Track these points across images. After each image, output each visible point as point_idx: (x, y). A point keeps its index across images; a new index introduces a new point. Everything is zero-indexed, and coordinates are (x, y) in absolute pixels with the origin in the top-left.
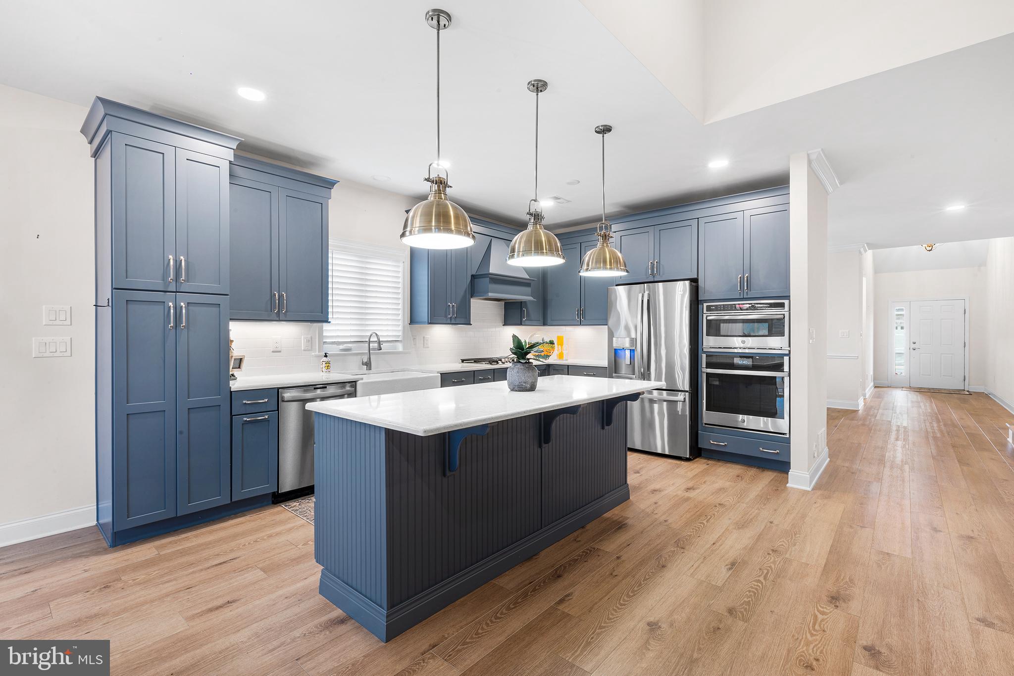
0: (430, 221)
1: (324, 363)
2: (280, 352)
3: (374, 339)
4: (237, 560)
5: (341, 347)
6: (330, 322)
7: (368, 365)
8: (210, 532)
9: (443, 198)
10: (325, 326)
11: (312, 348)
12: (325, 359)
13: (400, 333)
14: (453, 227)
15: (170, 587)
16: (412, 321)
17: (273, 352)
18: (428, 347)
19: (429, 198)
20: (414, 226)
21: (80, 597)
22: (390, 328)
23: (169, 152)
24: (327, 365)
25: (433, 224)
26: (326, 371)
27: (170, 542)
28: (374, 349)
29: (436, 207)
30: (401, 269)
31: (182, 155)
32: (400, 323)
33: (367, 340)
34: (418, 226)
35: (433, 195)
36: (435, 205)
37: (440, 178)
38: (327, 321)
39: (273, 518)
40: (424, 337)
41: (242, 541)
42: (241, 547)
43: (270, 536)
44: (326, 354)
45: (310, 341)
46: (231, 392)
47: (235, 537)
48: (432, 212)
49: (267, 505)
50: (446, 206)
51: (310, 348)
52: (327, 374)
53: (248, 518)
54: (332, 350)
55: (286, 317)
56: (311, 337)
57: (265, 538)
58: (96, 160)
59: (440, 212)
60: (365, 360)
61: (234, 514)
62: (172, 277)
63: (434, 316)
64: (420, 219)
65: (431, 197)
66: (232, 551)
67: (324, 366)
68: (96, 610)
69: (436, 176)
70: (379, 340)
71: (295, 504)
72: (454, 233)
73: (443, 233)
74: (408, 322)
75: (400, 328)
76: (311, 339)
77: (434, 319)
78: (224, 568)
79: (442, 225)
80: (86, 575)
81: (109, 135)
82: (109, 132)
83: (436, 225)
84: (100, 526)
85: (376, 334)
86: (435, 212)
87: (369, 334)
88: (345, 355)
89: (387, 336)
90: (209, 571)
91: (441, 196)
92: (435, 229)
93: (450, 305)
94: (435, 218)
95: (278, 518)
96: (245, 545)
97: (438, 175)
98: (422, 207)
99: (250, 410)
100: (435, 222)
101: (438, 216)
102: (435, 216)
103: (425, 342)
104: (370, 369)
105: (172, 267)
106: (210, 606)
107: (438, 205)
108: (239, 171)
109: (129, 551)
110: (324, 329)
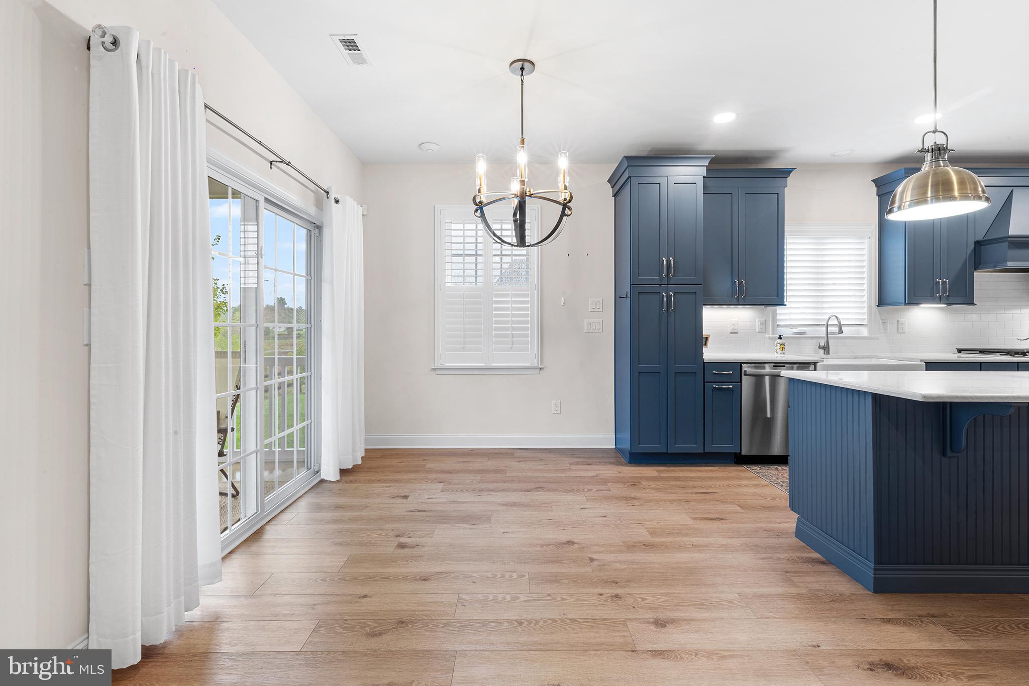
0: (926, 193)
1: (778, 345)
2: (737, 333)
3: (834, 322)
4: (717, 494)
5: (795, 330)
6: (786, 305)
7: (826, 349)
8: (691, 471)
9: (942, 165)
10: (779, 310)
11: (765, 329)
12: (779, 341)
13: (865, 317)
14: (956, 194)
15: (673, 497)
16: (882, 300)
17: (731, 333)
18: (905, 333)
19: (922, 169)
20: (904, 201)
21: (621, 485)
22: (853, 311)
23: (663, 180)
24: (782, 346)
25: (929, 194)
26: (781, 352)
27: (664, 470)
28: (833, 333)
29: (932, 178)
30: (866, 246)
31: (672, 180)
32: (866, 305)
33: (825, 323)
34: (909, 200)
35: (928, 165)
36: (931, 177)
37: (938, 145)
38: (782, 304)
39: (739, 473)
40: (898, 321)
41: (718, 483)
42: (717, 486)
43: (740, 486)
44: (780, 336)
45: (764, 324)
46: (704, 363)
47: (711, 478)
48: (928, 183)
49: (730, 463)
50: (947, 173)
51: (764, 330)
52: (782, 355)
53: (716, 468)
54: (787, 332)
55: (744, 301)
56: (765, 320)
57: (736, 485)
58: (615, 199)
59: (939, 181)
60: (822, 344)
61: (706, 463)
62: (665, 274)
63: (915, 296)
64: (911, 193)
65: (925, 167)
66: (711, 487)
67: (778, 347)
68: (633, 495)
69: (933, 144)
70: (840, 323)
71: (755, 468)
72: (958, 199)
73: (943, 202)
74: (875, 304)
75: (865, 310)
76: (765, 322)
77: (913, 298)
78: (708, 496)
79: (941, 194)
80: (619, 475)
81: (629, 179)
82: (629, 177)
83: (933, 195)
84: (618, 450)
85: (837, 317)
86: (932, 182)
87: (827, 317)
88: (800, 338)
89: (848, 319)
90: (699, 495)
91: (940, 163)
92: (932, 199)
93: (939, 282)
94: (932, 189)
95: (743, 474)
96: (720, 486)
97: (935, 142)
98: (913, 181)
99: (718, 379)
100: (932, 192)
101: (936, 186)
102: (932, 186)
103: (900, 326)
104: (828, 353)
105: (665, 266)
106: (706, 516)
107: (935, 174)
108: (710, 183)
109: (640, 468)
110: (777, 312)
